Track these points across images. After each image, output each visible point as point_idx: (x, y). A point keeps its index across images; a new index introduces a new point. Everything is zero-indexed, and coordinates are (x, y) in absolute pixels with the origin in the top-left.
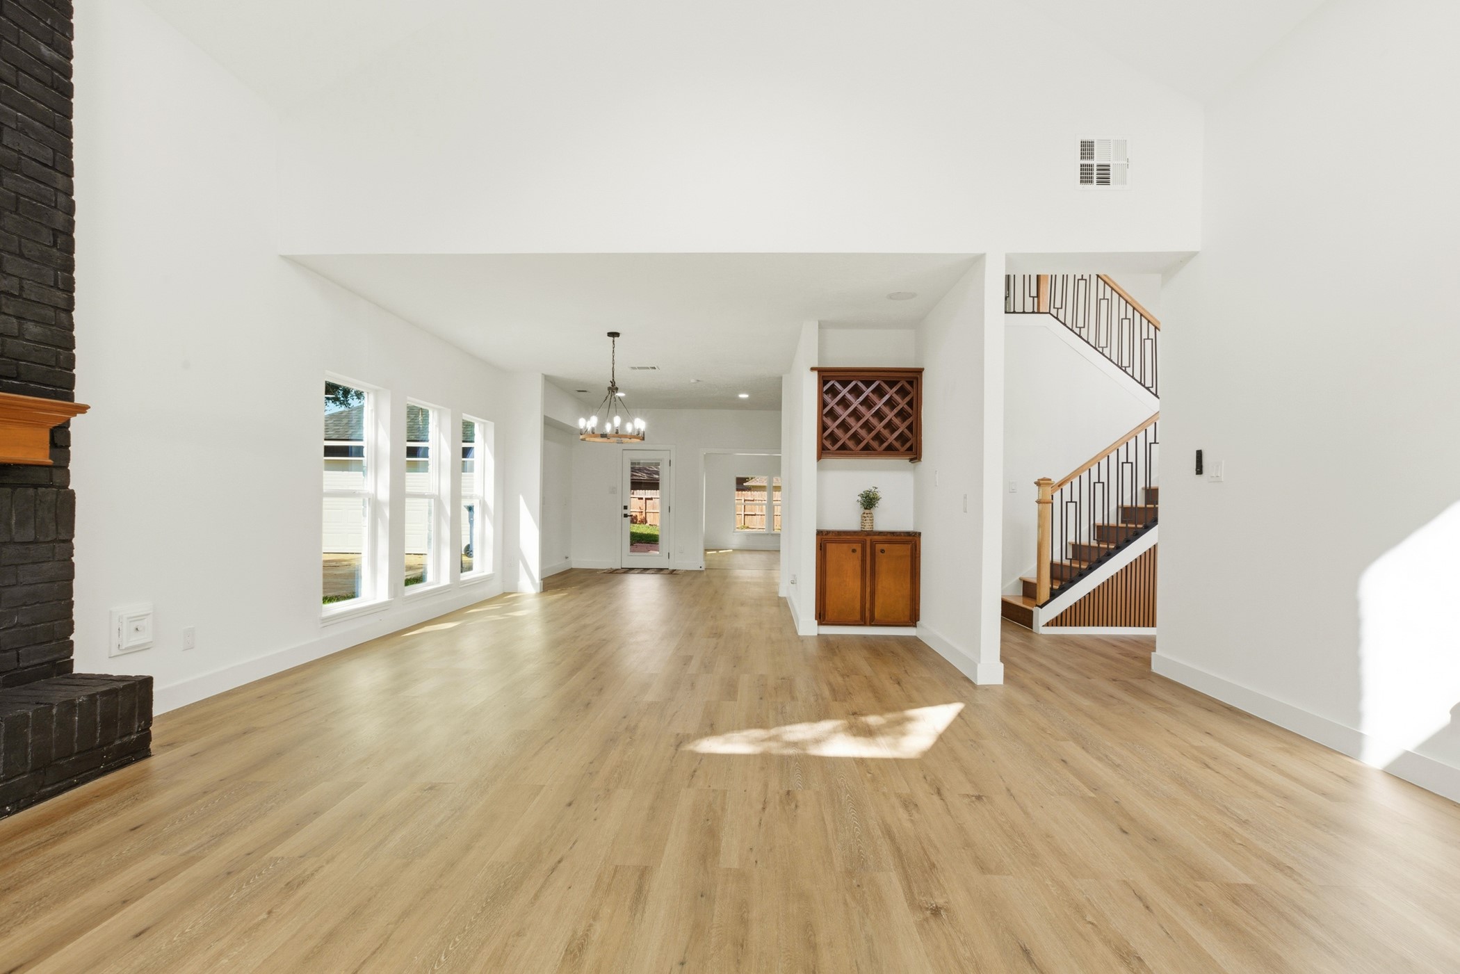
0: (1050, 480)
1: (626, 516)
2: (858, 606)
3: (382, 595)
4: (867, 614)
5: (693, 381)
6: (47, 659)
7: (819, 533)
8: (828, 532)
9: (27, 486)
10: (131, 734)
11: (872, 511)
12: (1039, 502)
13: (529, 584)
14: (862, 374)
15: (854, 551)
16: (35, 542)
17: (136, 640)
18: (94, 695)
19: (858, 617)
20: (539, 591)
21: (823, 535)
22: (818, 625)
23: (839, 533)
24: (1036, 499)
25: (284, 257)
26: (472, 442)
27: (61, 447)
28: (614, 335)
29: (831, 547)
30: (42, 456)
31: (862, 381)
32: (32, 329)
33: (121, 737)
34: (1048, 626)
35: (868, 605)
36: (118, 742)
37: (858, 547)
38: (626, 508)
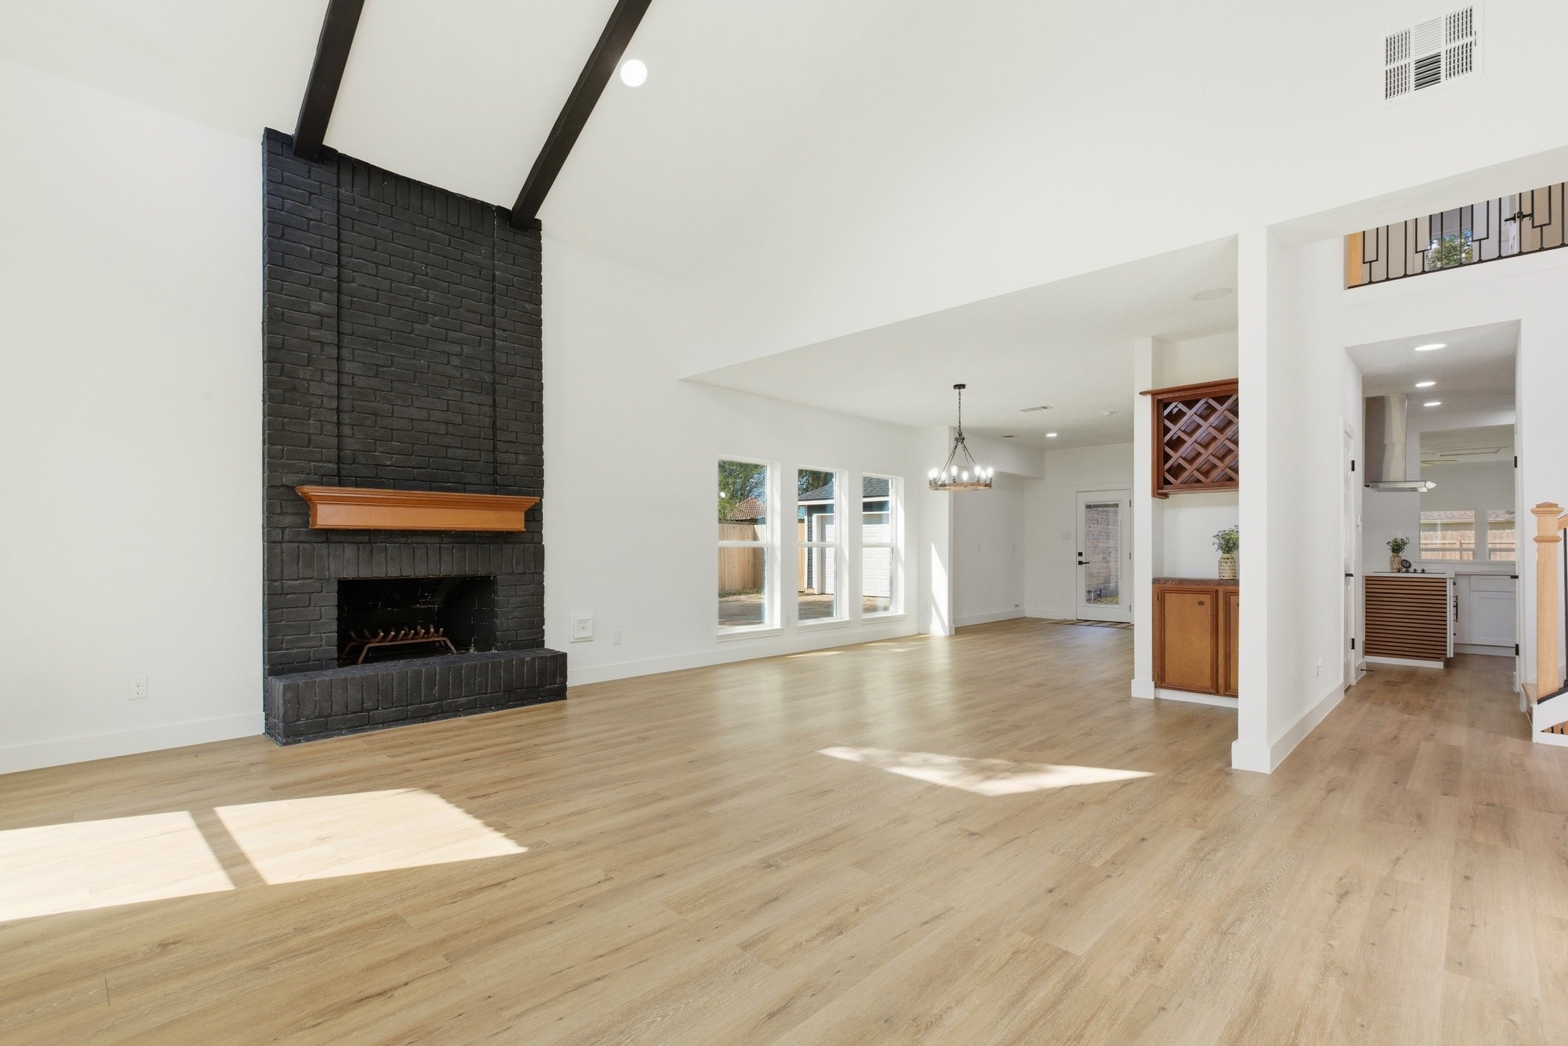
0: (1556, 506)
1: (1080, 563)
2: (1207, 669)
3: (777, 624)
4: (1221, 681)
5: (1105, 413)
6: (531, 638)
7: (1156, 581)
8: (1167, 580)
9: (520, 543)
10: (555, 684)
11: (1234, 554)
12: (1539, 540)
13: (939, 627)
14: (1216, 389)
15: (1201, 603)
16: (524, 573)
17: (583, 634)
18: (535, 658)
19: (1207, 682)
20: (948, 634)
21: (1160, 583)
22: (1156, 687)
23: (1181, 581)
24: (1535, 534)
25: (685, 380)
26: (887, 496)
27: (538, 521)
28: (960, 386)
29: (1170, 598)
30: (520, 526)
31: (1214, 398)
32: (521, 457)
33: (550, 685)
34: (1552, 732)
35: (1221, 670)
36: (548, 687)
37: (1207, 599)
38: (1080, 554)
